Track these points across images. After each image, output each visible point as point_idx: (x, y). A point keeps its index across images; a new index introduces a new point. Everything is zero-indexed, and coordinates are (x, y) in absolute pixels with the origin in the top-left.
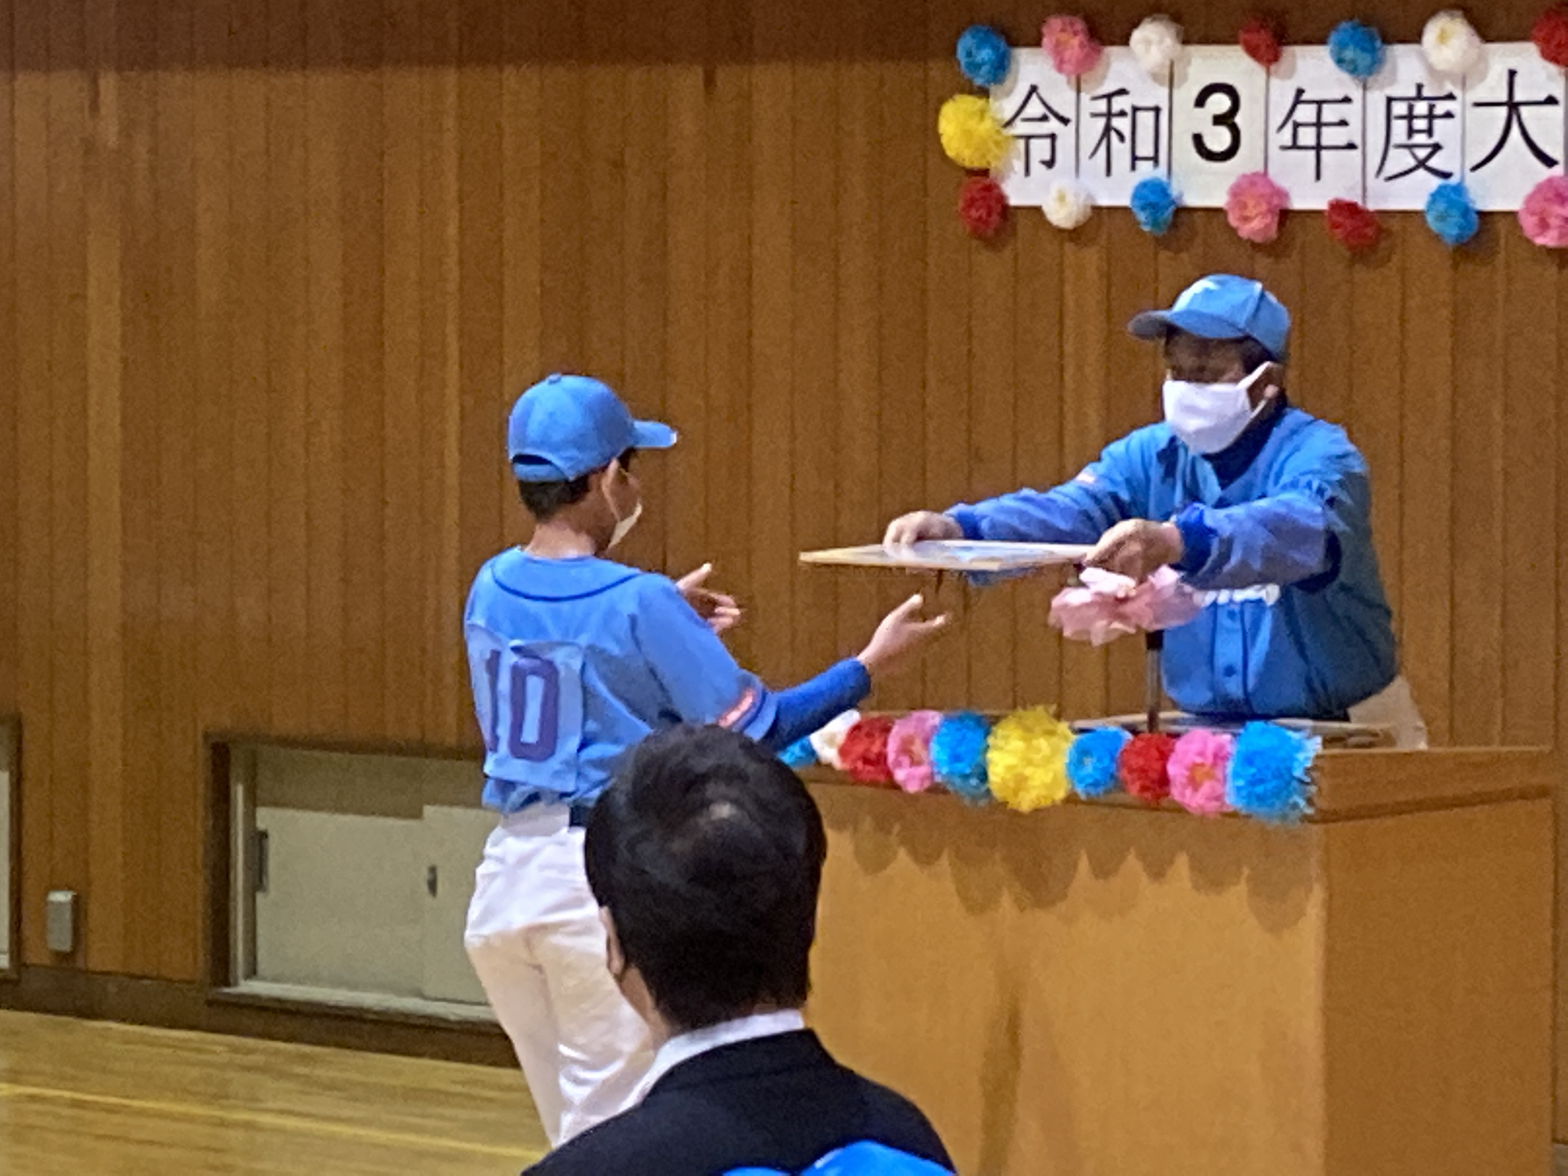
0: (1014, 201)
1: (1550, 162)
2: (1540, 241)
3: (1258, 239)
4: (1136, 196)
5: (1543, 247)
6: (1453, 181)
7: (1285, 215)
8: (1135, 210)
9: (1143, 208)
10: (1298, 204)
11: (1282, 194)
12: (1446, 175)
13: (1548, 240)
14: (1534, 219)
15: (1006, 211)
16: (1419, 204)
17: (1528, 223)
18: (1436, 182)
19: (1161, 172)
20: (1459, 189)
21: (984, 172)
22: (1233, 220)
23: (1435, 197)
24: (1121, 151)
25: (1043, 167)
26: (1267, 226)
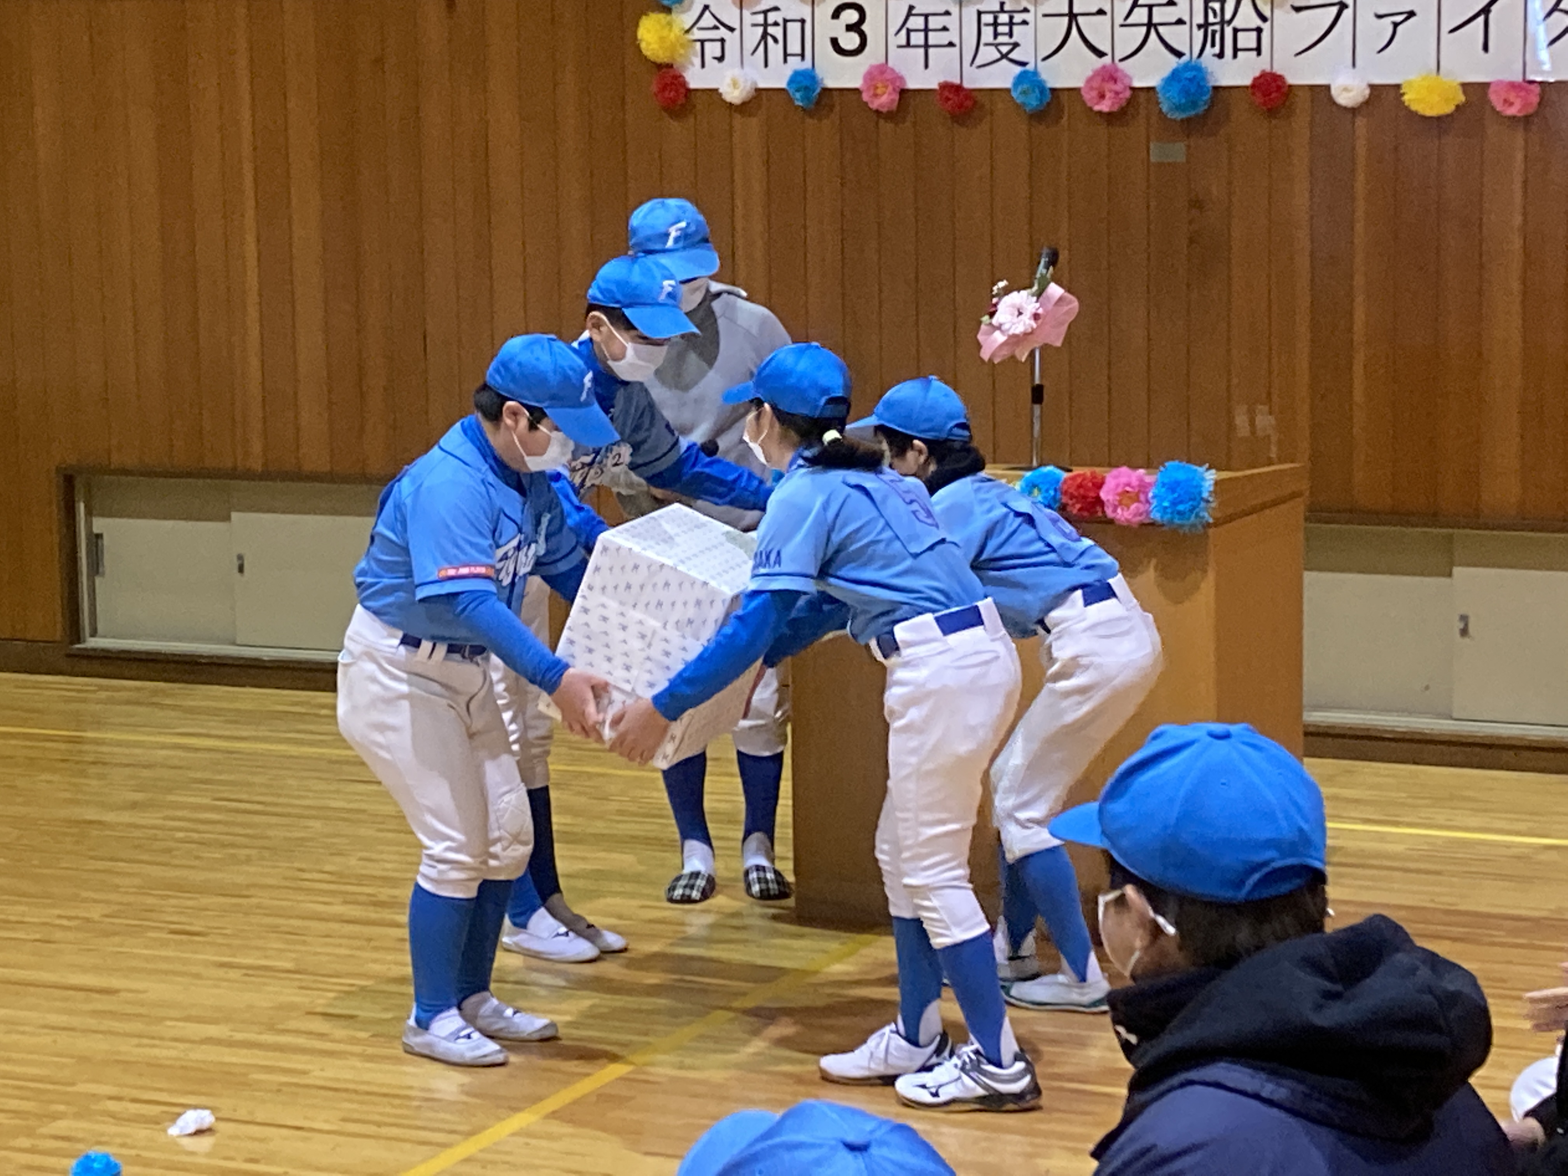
0: (692, 85)
1: (1100, 54)
2: (1097, 108)
3: (885, 110)
4: (791, 81)
5: (1100, 113)
6: (1030, 67)
7: (904, 93)
8: (791, 92)
9: (798, 91)
10: (912, 85)
11: (901, 79)
12: (1023, 64)
13: (1104, 106)
14: (1094, 94)
15: (689, 92)
16: (1007, 84)
17: (1089, 97)
18: (1018, 69)
19: (807, 64)
20: (1035, 73)
21: (670, 66)
22: (865, 97)
23: (1020, 79)
24: (775, 50)
25: (716, 62)
26: (893, 100)
